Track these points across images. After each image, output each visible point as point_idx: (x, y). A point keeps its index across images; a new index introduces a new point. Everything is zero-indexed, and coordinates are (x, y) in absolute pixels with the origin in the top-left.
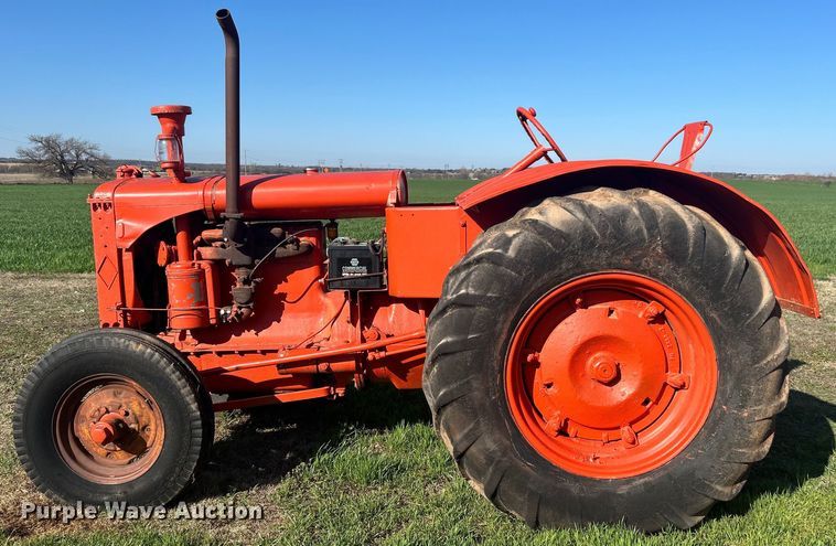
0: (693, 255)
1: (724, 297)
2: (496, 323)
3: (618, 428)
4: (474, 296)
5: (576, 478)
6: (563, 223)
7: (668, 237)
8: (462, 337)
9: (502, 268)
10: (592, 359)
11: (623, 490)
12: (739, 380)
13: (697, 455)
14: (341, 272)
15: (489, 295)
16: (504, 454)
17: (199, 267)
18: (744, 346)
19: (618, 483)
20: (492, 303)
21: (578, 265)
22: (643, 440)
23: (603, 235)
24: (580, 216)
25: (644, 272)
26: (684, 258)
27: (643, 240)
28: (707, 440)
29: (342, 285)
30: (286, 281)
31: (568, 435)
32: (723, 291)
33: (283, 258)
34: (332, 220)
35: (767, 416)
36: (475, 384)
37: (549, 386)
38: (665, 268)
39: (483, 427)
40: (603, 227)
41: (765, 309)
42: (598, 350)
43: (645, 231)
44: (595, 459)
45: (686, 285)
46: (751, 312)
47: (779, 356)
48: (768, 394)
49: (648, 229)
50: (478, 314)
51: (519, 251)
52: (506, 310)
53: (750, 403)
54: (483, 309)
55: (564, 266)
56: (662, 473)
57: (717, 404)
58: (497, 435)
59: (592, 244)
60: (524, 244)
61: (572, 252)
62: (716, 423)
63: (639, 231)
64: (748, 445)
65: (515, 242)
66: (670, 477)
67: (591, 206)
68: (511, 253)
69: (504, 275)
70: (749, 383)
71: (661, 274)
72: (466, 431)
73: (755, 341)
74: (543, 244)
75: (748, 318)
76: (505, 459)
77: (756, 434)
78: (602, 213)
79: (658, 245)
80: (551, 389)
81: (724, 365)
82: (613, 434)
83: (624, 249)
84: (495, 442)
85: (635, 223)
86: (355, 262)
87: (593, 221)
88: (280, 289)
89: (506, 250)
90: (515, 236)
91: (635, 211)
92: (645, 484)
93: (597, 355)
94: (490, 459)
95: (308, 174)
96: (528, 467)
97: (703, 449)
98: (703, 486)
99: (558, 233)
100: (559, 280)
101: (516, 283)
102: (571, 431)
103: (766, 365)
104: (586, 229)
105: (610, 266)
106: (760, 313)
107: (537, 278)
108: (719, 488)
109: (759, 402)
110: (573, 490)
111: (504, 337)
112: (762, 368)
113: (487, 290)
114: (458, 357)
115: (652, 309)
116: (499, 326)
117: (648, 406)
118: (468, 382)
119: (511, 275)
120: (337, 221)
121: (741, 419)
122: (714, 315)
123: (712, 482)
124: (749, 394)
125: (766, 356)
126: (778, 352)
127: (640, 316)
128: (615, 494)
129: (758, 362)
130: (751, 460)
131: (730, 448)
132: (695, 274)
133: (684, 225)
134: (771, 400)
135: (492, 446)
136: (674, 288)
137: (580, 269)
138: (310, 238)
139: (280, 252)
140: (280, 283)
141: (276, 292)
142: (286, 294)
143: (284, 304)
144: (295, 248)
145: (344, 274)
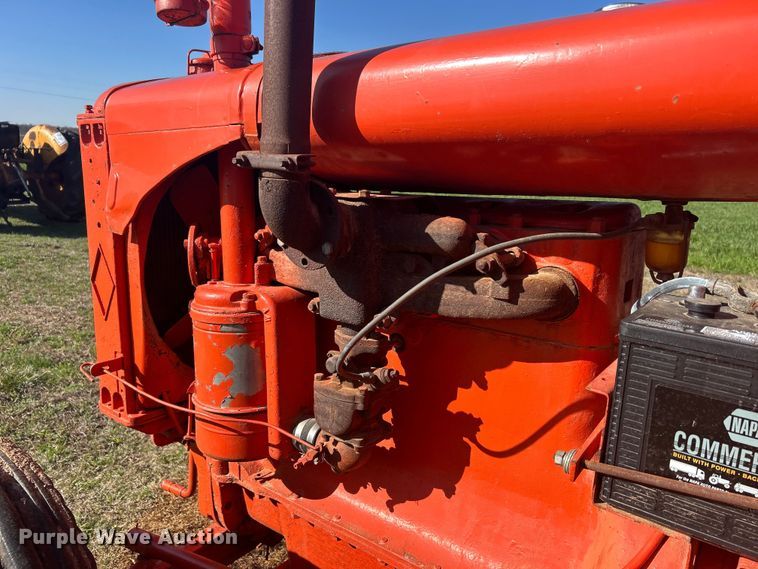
14: (667, 454)
17: (251, 306)
30: (483, 385)
88: (465, 401)
120: (691, 207)
138: (575, 264)
139: (454, 298)
140: (467, 386)
141: (453, 407)
142: (479, 422)
143: (469, 448)
144: (504, 292)
145: (674, 465)
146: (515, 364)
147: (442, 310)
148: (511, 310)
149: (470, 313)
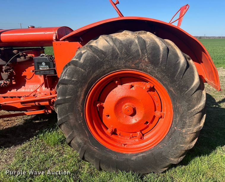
0: (162, 62)
1: (175, 81)
2: (77, 92)
3: (136, 132)
4: (67, 80)
5: (115, 153)
6: (104, 47)
7: (150, 54)
8: (64, 97)
9: (78, 68)
10: (124, 106)
11: (134, 158)
12: (182, 117)
13: (164, 146)
14: (39, 68)
15: (73, 79)
16: (85, 144)
18: (184, 103)
19: (132, 155)
20: (75, 83)
21: (111, 67)
22: (145, 137)
23: (121, 53)
24: (111, 43)
25: (141, 70)
26: (158, 64)
27: (139, 55)
28: (168, 141)
29: (40, 73)
30: (26, 71)
31: (117, 134)
32: (175, 79)
33: (20, 62)
34: (42, 47)
35: (193, 132)
36: (71, 117)
37: (108, 116)
38: (150, 68)
39: (75, 134)
40: (121, 49)
41: (194, 87)
42: (127, 102)
43: (140, 51)
44: (124, 145)
45: (159, 76)
46: (188, 88)
47: (200, 107)
48: (194, 123)
49: (141, 50)
50: (69, 88)
51: (85, 60)
52: (81, 86)
53: (186, 126)
54: (71, 86)
55: (105, 67)
56: (149, 152)
57: (172, 126)
58: (82, 137)
59: (117, 57)
60: (87, 56)
61: (108, 61)
62: (172, 134)
63: (138, 51)
64: (184, 143)
65: (84, 56)
66: (152, 154)
67: (116, 39)
68: (82, 61)
69: (79, 71)
70: (186, 118)
71: (148, 71)
72: (69, 135)
73: (189, 101)
74: (94, 57)
75: (187, 91)
76: (86, 146)
77: (188, 139)
78: (121, 42)
79: (146, 57)
80: (109, 117)
81: (176, 110)
82: (134, 134)
83: (131, 59)
84: (81, 139)
85: (136, 47)
86: (44, 64)
87: (116, 46)
88: (24, 74)
89: (80, 59)
90: (84, 53)
91: (136, 41)
92: (143, 156)
93: (126, 104)
94: (79, 145)
95: (30, 28)
96: (95, 149)
97: (166, 144)
98: (165, 158)
99: (101, 51)
100: (104, 73)
101: (84, 75)
102: (118, 133)
103: (193, 111)
104: (113, 50)
105: (126, 67)
106: (192, 89)
107: (93, 72)
108: (172, 159)
109: (190, 126)
110: (113, 157)
111: (82, 97)
112: (192, 112)
113: (72, 77)
114: (63, 106)
115: (148, 85)
116: (79, 93)
117: (148, 124)
118: (68, 116)
119: (81, 71)
121: (182, 133)
122: (172, 89)
123: (169, 157)
124: (186, 123)
125: (194, 107)
126: (200, 105)
127: (144, 88)
128: (130, 160)
129: (190, 110)
130: (186, 149)
131: (177, 144)
132: (163, 71)
133: (159, 48)
134: (195, 126)
135: (80, 141)
136: (155, 77)
137: (112, 68)
138: (32, 55)
139: (18, 60)
140: (24, 72)
141: (22, 75)
142: (26, 76)
143: (26, 80)
144: (24, 58)
145: (40, 69)
146: (29, 67)
147: (17, 61)
148: (25, 60)
149: (21, 61)
